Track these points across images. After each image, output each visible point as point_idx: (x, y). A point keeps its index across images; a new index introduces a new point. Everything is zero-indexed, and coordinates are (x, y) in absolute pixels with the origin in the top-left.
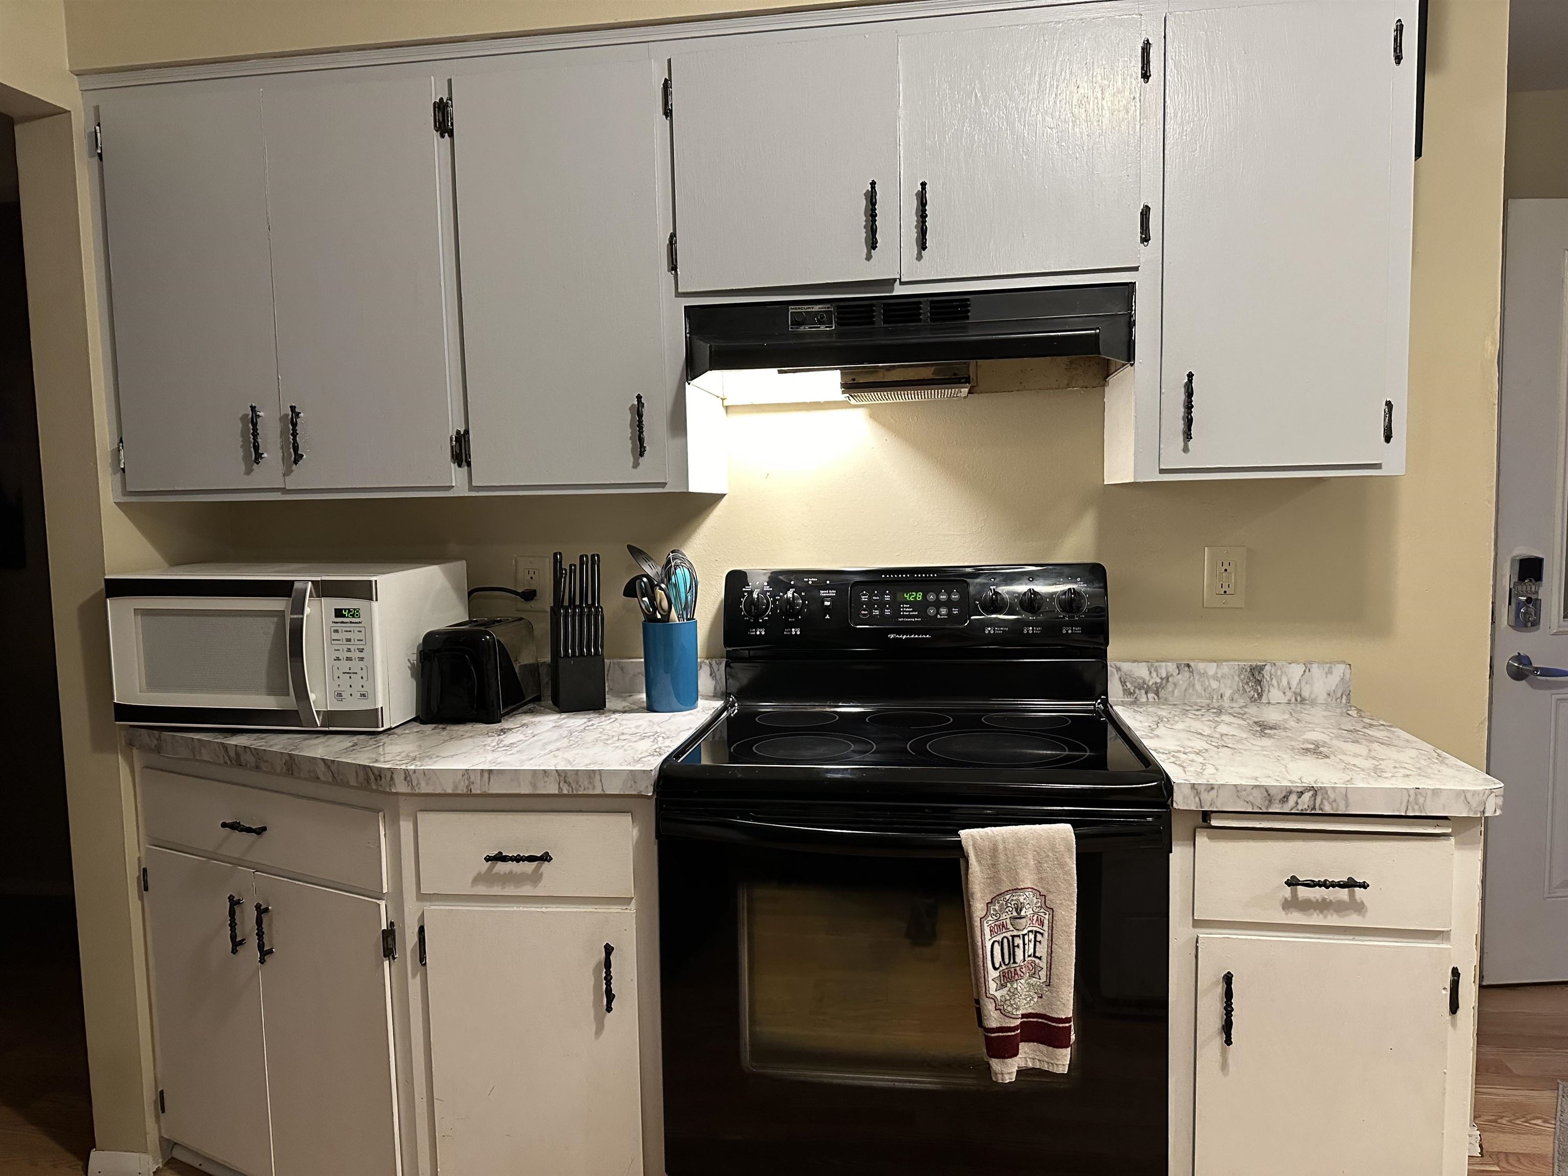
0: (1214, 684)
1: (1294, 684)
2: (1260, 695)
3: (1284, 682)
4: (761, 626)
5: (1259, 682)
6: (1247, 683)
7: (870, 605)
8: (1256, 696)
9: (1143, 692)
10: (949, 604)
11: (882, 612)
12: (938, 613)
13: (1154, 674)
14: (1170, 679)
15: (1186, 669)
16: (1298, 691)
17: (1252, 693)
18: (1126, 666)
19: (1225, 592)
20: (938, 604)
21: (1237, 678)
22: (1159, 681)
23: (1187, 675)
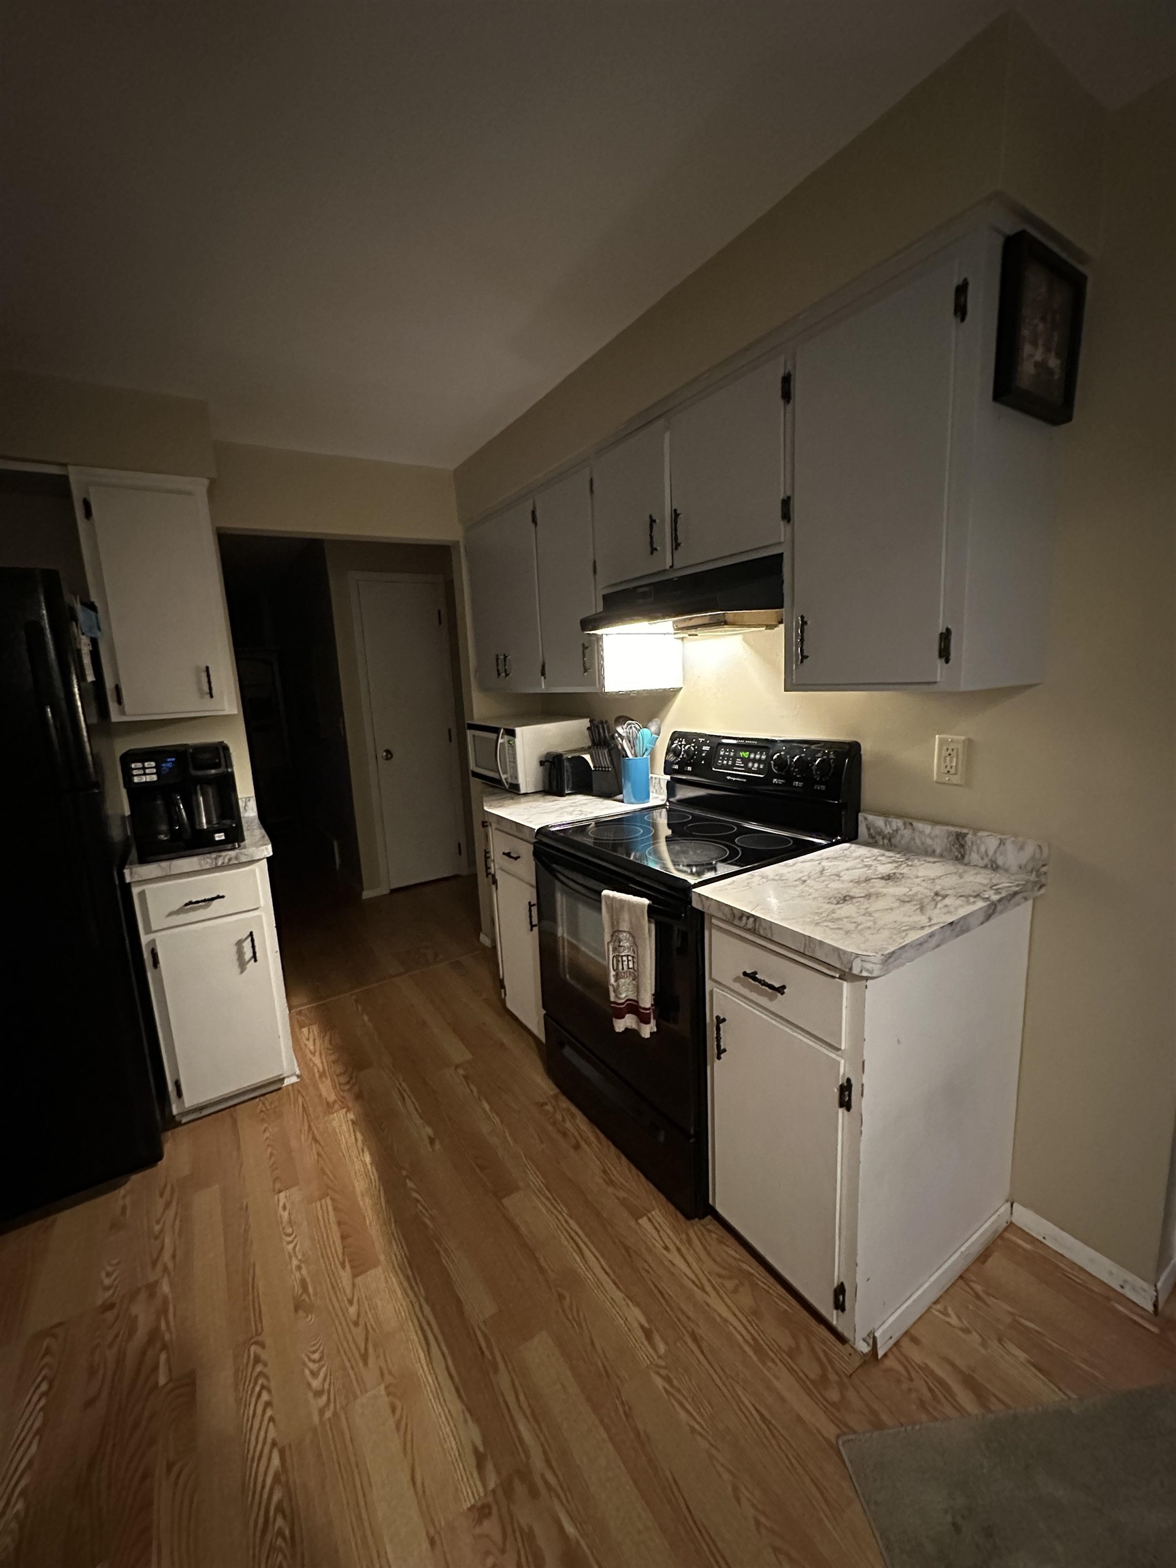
0: (929, 841)
1: (991, 853)
2: (963, 857)
3: (983, 849)
4: (676, 764)
5: (962, 846)
6: (953, 845)
7: (724, 756)
8: (960, 855)
9: (881, 838)
10: (760, 761)
11: (728, 762)
12: (753, 766)
13: (888, 827)
14: (899, 832)
15: (910, 826)
16: (994, 859)
17: (957, 853)
18: (870, 817)
19: (949, 772)
20: (754, 761)
21: (946, 840)
22: (891, 832)
23: (910, 831)
